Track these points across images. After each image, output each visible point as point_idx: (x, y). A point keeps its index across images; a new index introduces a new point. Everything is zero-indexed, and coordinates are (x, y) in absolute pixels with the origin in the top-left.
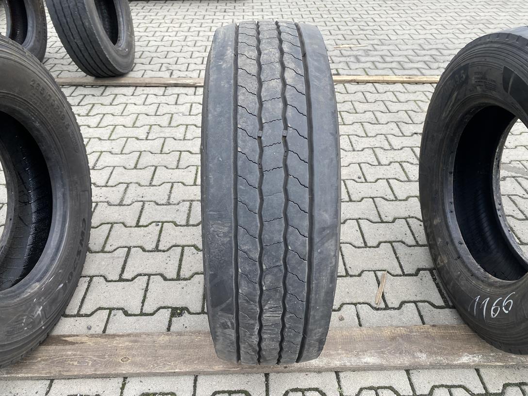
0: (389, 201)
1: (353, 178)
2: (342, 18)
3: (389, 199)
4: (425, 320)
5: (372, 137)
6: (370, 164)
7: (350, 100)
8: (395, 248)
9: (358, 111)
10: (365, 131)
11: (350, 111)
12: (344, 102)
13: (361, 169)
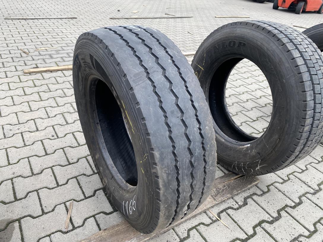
0: (74, 148)
1: (48, 137)
2: (40, 31)
3: (74, 147)
4: (101, 226)
5: (62, 106)
6: (61, 125)
7: (46, 84)
8: (79, 180)
9: (51, 90)
10: (57, 103)
11: (46, 91)
12: (41, 85)
13: (54, 129)
